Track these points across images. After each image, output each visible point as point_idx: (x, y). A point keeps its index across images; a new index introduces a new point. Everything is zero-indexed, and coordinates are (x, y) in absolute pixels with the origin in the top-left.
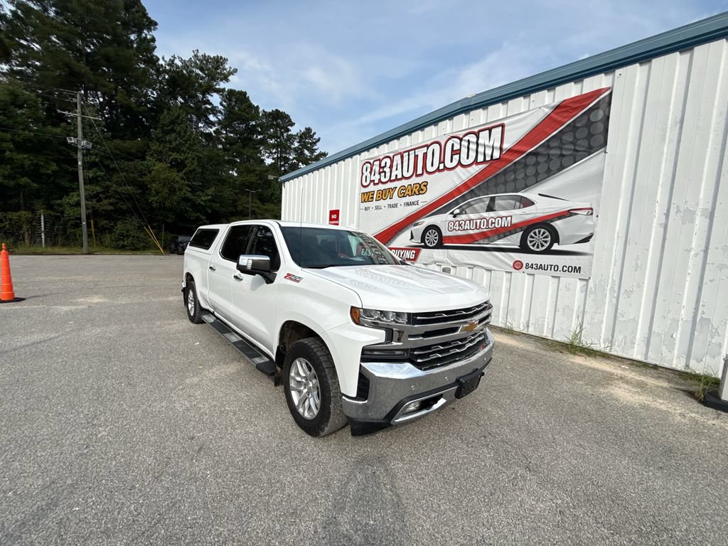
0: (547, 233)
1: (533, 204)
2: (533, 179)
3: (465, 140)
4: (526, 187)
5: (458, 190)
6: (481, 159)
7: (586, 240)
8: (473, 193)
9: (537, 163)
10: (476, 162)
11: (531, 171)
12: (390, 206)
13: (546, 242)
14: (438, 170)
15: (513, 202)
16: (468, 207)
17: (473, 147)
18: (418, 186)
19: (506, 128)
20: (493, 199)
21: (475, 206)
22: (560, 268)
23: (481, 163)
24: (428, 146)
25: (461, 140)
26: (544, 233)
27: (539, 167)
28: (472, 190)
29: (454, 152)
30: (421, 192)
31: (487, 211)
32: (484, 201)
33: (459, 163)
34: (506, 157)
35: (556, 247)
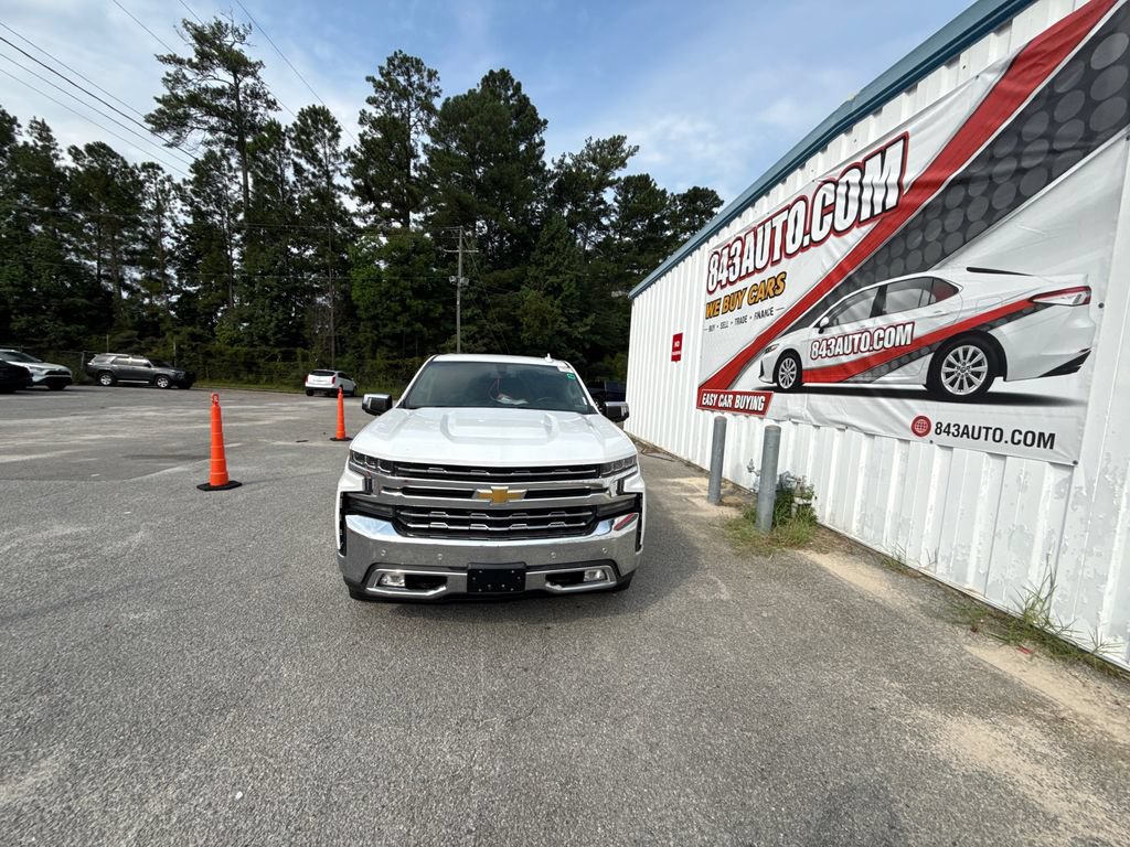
0: (981, 355)
1: (955, 291)
2: (957, 238)
3: (842, 184)
4: (944, 256)
5: (828, 281)
6: (866, 213)
7: (1071, 367)
8: (851, 284)
9: (968, 201)
10: (858, 222)
11: (953, 220)
13: (978, 375)
14: (802, 248)
15: (917, 292)
16: (842, 311)
17: (854, 192)
18: (773, 280)
19: (911, 140)
20: (882, 291)
22: (1007, 436)
23: (867, 221)
24: (789, 208)
25: (836, 184)
26: (974, 355)
27: (971, 209)
28: (850, 278)
29: (828, 211)
30: (776, 292)
31: (871, 316)
32: (866, 297)
33: (833, 230)
34: (908, 200)
35: (998, 386)
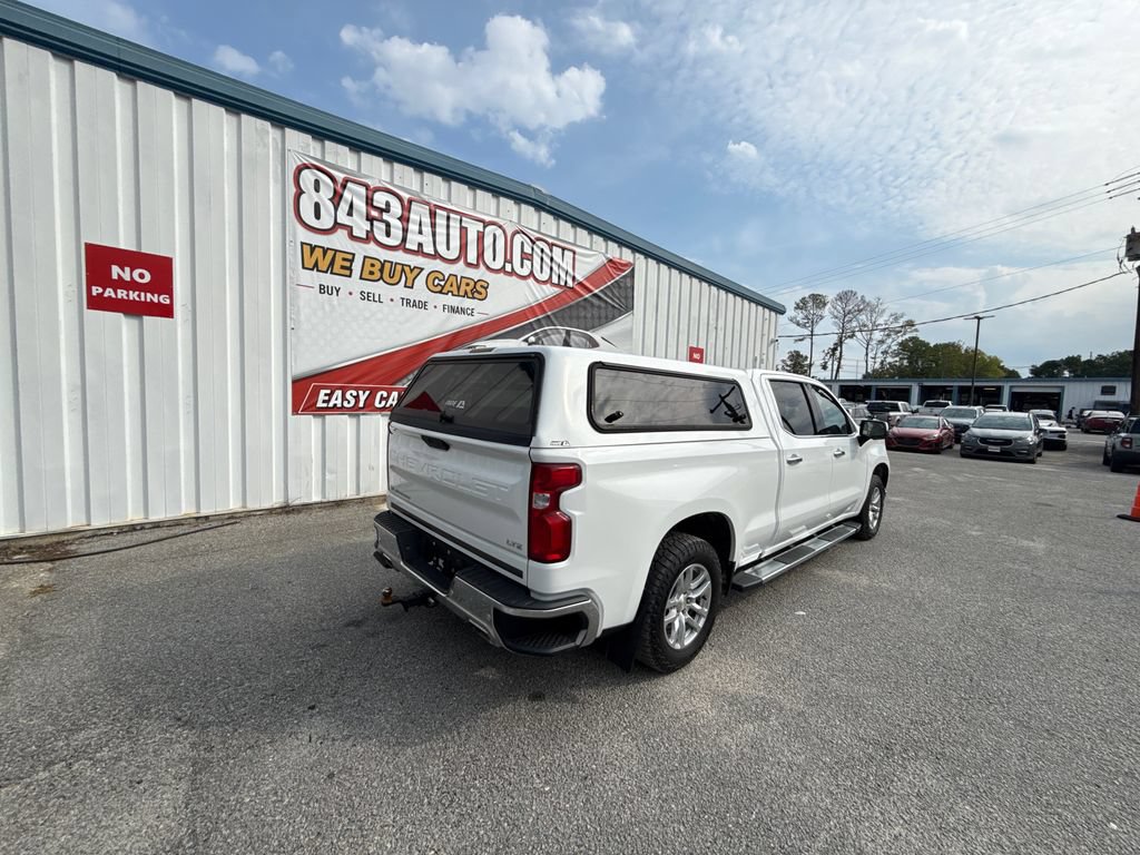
1: (597, 346)
2: (598, 322)
3: (538, 247)
5: (531, 311)
6: (555, 280)
8: (548, 320)
9: (599, 306)
10: (550, 281)
11: (595, 312)
12: (407, 302)
14: (502, 270)
15: (584, 340)
16: (544, 336)
17: (547, 260)
18: (472, 284)
19: (576, 257)
20: (568, 333)
21: (553, 336)
23: (556, 285)
24: (485, 224)
25: (533, 242)
28: (547, 316)
29: (525, 256)
30: (476, 295)
31: (563, 345)
32: (560, 333)
33: (532, 274)
34: (577, 288)
